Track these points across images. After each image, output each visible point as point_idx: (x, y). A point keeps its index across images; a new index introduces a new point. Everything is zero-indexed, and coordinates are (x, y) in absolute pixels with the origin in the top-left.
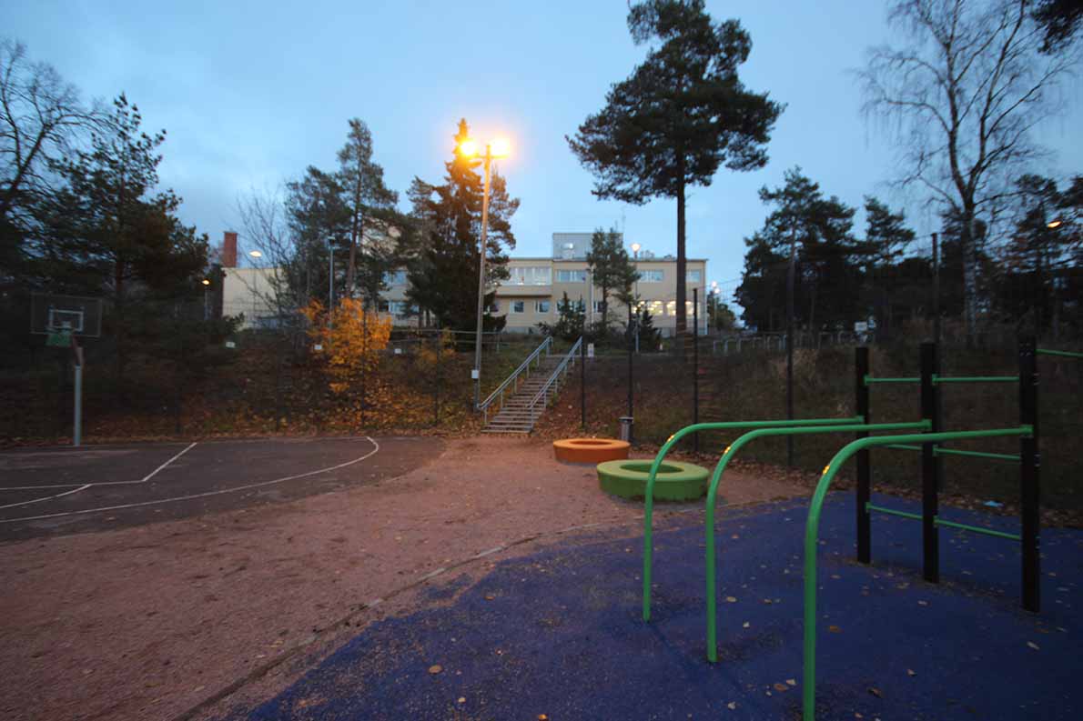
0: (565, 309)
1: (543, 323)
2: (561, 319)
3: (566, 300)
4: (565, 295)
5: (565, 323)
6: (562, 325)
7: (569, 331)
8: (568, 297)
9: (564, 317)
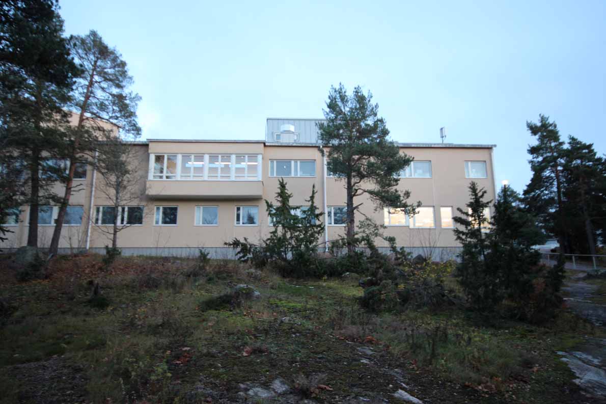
0: (282, 212)
1: (242, 241)
2: (274, 232)
3: (283, 195)
4: (283, 186)
5: (282, 241)
6: (276, 245)
7: (289, 256)
8: (289, 190)
9: (280, 228)
